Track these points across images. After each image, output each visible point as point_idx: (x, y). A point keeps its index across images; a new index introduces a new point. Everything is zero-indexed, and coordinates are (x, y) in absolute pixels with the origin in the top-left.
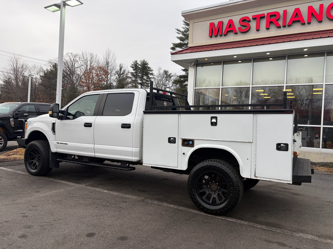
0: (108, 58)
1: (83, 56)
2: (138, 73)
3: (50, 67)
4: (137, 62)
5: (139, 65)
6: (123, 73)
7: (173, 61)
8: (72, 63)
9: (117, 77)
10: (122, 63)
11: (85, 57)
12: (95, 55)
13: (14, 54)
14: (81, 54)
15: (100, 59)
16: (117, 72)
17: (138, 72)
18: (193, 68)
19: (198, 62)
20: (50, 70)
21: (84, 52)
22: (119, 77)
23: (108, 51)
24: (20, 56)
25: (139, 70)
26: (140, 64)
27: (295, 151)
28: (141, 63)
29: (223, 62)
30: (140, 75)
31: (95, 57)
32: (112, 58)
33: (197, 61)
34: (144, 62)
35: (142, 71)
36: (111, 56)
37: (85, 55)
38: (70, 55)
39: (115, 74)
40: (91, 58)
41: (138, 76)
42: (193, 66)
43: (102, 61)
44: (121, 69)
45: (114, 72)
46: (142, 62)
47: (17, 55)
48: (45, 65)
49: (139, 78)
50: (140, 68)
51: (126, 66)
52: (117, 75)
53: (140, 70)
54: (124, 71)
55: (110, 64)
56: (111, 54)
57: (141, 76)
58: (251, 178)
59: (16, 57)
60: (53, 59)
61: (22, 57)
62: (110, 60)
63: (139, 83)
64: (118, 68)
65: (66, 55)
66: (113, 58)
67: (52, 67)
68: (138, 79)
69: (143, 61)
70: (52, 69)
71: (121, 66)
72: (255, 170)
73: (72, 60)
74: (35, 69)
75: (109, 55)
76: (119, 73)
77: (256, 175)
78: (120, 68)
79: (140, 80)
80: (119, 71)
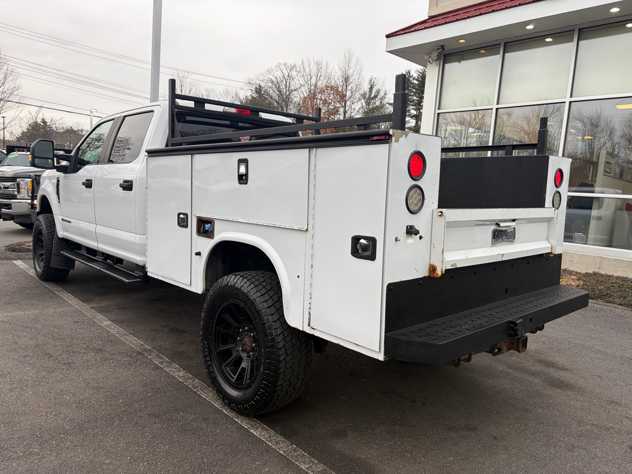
0: (347, 68)
1: (303, 68)
2: (411, 96)
3: (250, 91)
4: (410, 73)
5: (414, 79)
6: (376, 97)
7: (390, 52)
8: (286, 82)
9: (364, 104)
10: (374, 77)
11: (307, 70)
12: (324, 63)
13: (177, 70)
14: (300, 63)
15: (333, 71)
16: (364, 96)
17: (412, 94)
18: (437, 65)
19: (443, 49)
20: (250, 98)
21: (305, 60)
22: (368, 104)
23: (347, 55)
24: (186, 74)
25: (414, 89)
26: (416, 78)
27: (431, 263)
28: (419, 75)
29: (505, 43)
30: (415, 98)
31: (324, 68)
32: (354, 68)
33: (443, 47)
34: (424, 73)
35: (419, 91)
36: (352, 65)
37: (306, 64)
38: (283, 67)
39: (360, 99)
40: (318, 70)
41: (411, 102)
42: (437, 60)
43: (337, 75)
44: (371, 88)
45: (358, 95)
46: (421, 73)
47: (182, 71)
48: (242, 89)
49: (412, 105)
50: (416, 84)
51: (380, 81)
52: (363, 101)
53: (416, 89)
54: (378, 92)
55: (351, 81)
56: (354, 60)
57: (416, 100)
58: (304, 330)
59: (180, 75)
60: (254, 78)
61: (190, 74)
62: (350, 72)
63: (413, 115)
64: (366, 87)
65: (276, 68)
66: (358, 68)
67: (254, 92)
68: (412, 107)
69: (421, 70)
70: (254, 96)
71: (372, 82)
72: (310, 309)
73: (286, 77)
74: (228, 97)
75: (350, 62)
76: (367, 96)
77: (311, 323)
78: (369, 86)
79: (415, 110)
80: (368, 93)
